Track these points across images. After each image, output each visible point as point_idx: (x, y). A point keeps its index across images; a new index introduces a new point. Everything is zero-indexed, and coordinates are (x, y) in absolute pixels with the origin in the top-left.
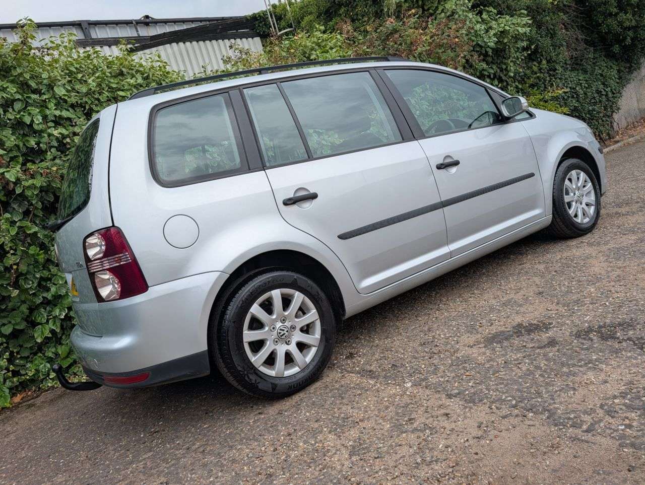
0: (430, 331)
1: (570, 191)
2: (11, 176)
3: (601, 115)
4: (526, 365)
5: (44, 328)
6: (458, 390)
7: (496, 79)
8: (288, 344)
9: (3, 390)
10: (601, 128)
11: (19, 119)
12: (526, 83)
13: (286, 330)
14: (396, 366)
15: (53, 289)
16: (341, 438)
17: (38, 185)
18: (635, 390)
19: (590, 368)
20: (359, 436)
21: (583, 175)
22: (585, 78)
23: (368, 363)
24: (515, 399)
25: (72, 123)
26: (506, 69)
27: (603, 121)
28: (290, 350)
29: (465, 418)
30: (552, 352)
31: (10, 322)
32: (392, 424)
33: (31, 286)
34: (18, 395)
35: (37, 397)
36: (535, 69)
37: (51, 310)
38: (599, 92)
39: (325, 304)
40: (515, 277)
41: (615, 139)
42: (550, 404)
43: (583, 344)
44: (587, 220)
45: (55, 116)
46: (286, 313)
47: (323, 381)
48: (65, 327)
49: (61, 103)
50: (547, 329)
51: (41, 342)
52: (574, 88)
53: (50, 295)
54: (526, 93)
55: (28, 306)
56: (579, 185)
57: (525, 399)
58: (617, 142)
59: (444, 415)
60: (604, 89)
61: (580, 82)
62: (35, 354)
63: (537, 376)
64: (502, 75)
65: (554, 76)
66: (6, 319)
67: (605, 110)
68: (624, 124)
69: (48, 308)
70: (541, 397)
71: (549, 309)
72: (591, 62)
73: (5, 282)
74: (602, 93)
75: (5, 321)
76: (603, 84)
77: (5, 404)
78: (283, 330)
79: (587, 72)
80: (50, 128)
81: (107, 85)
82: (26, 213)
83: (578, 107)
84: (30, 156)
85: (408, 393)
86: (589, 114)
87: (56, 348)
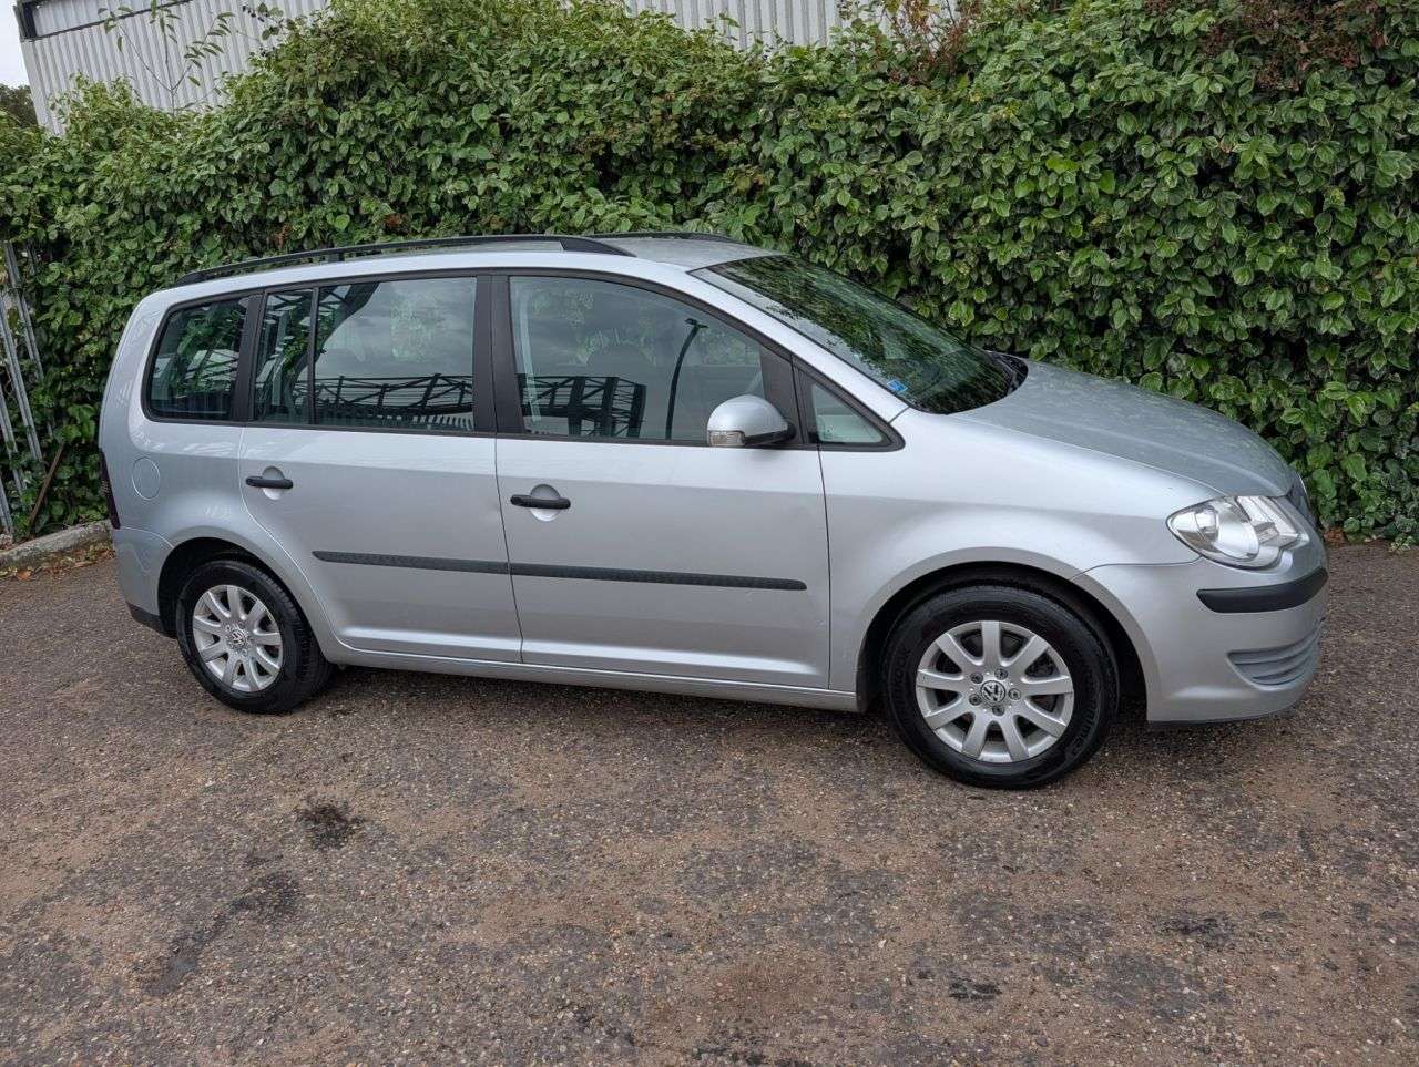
8: (243, 655)
13: (240, 637)
28: (243, 662)
78: (237, 636)
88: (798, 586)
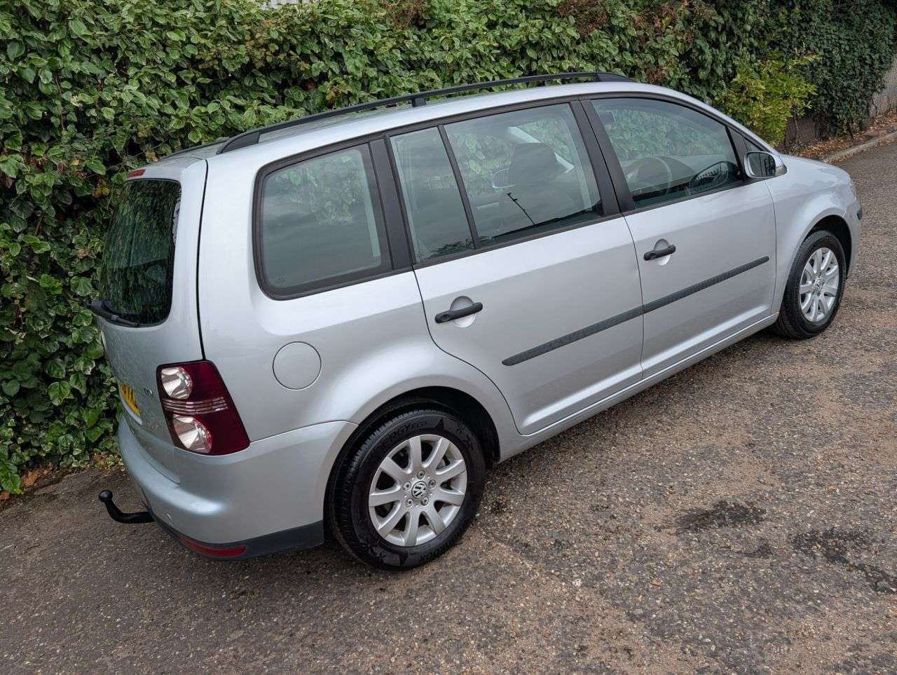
0: (604, 485)
1: (809, 277)
2: (9, 170)
3: (858, 95)
4: (730, 583)
5: (64, 387)
6: (643, 609)
7: (724, 32)
8: (424, 505)
9: (10, 467)
10: (853, 114)
11: (17, 74)
12: (764, 39)
13: (423, 487)
14: (560, 543)
15: (75, 335)
16: (494, 661)
17: (51, 183)
18: (861, 662)
19: (809, 608)
20: (517, 663)
21: (829, 254)
22: (848, 35)
23: (522, 528)
24: (715, 644)
25: (97, 80)
26: (742, 19)
27: (858, 103)
28: (426, 511)
29: (652, 661)
30: (763, 566)
31: (14, 378)
32: (559, 652)
33: (43, 327)
34: (30, 473)
35: (58, 481)
36: (782, 17)
37: (71, 359)
38: (862, 60)
39: (476, 452)
40: (717, 401)
41: (868, 133)
42: (758, 662)
43: (802, 561)
44: (821, 316)
45: (73, 73)
46: (426, 465)
47: (462, 546)
48: (91, 384)
49: (79, 47)
50: (759, 520)
51: (60, 406)
52: (829, 52)
53: (70, 341)
54: (761, 54)
55: (39, 357)
56: (822, 268)
57: (728, 646)
58: (870, 138)
59: (625, 649)
60: (869, 55)
61: (841, 42)
62: (52, 419)
63: (743, 608)
64: (734, 27)
65: (805, 29)
66: (8, 372)
67: (864, 87)
68: (883, 107)
69: (67, 358)
70: (747, 646)
71: (762, 481)
72: (861, 10)
73: (5, 323)
74: (867, 61)
75: (7, 375)
76: (871, 47)
77: (15, 490)
78: (420, 488)
79: (853, 26)
80: (65, 90)
81: (152, 19)
82: (32, 220)
83: (829, 81)
84: (33, 131)
85: (577, 599)
86: (841, 92)
87: (80, 412)
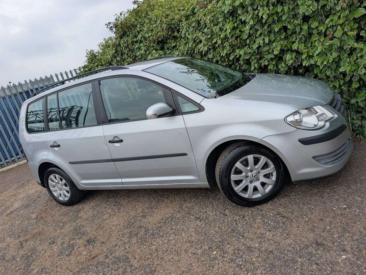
88: (185, 154)
